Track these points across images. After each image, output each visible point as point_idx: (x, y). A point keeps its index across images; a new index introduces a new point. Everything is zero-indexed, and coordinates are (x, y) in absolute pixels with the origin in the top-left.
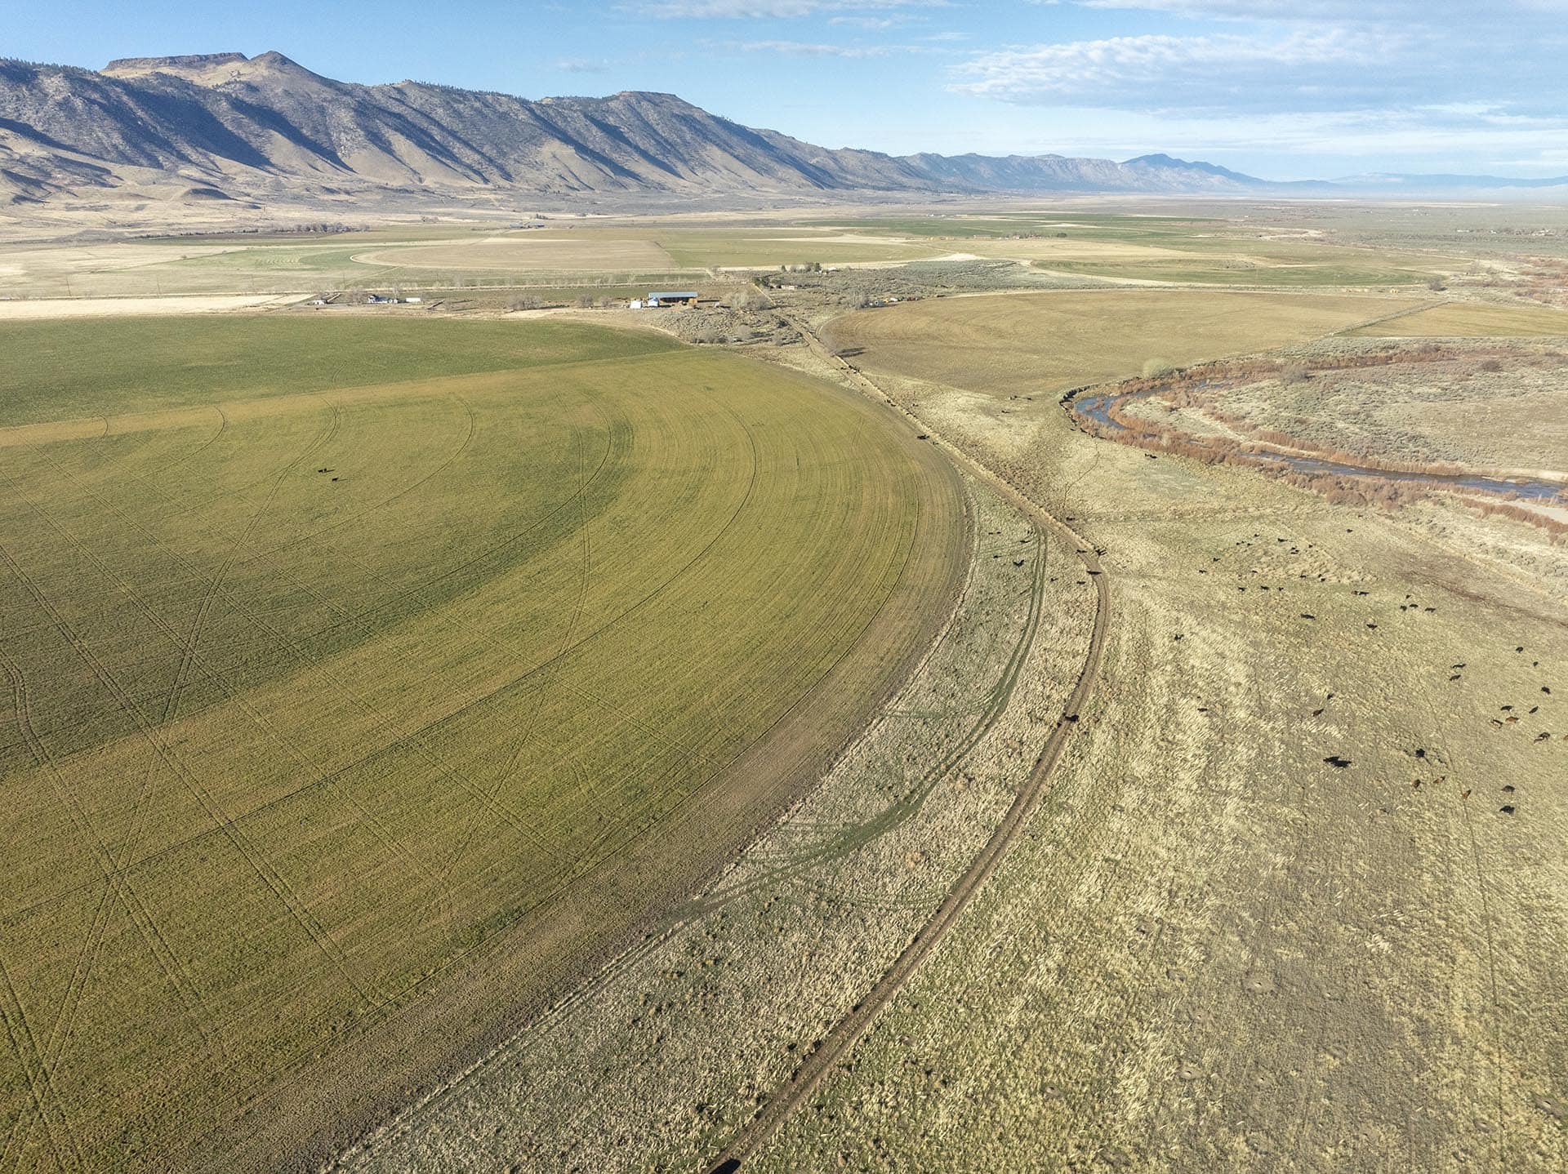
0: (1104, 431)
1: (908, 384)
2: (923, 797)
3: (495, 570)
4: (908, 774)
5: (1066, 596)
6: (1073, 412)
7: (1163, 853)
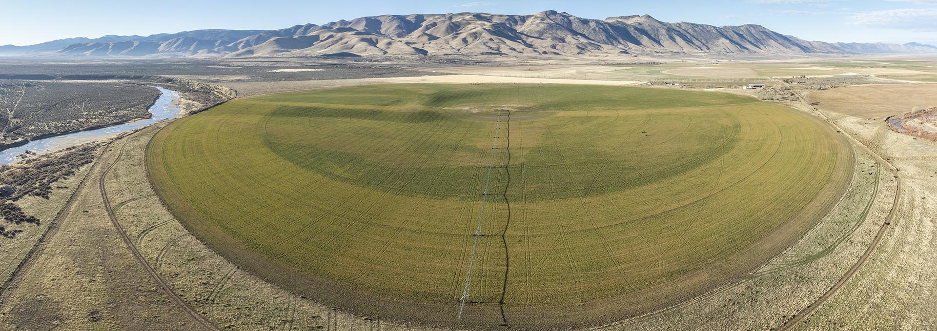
0: (899, 130)
1: (834, 114)
2: (835, 247)
3: (692, 168)
4: (830, 240)
5: (886, 185)
6: (889, 124)
7: (917, 265)
